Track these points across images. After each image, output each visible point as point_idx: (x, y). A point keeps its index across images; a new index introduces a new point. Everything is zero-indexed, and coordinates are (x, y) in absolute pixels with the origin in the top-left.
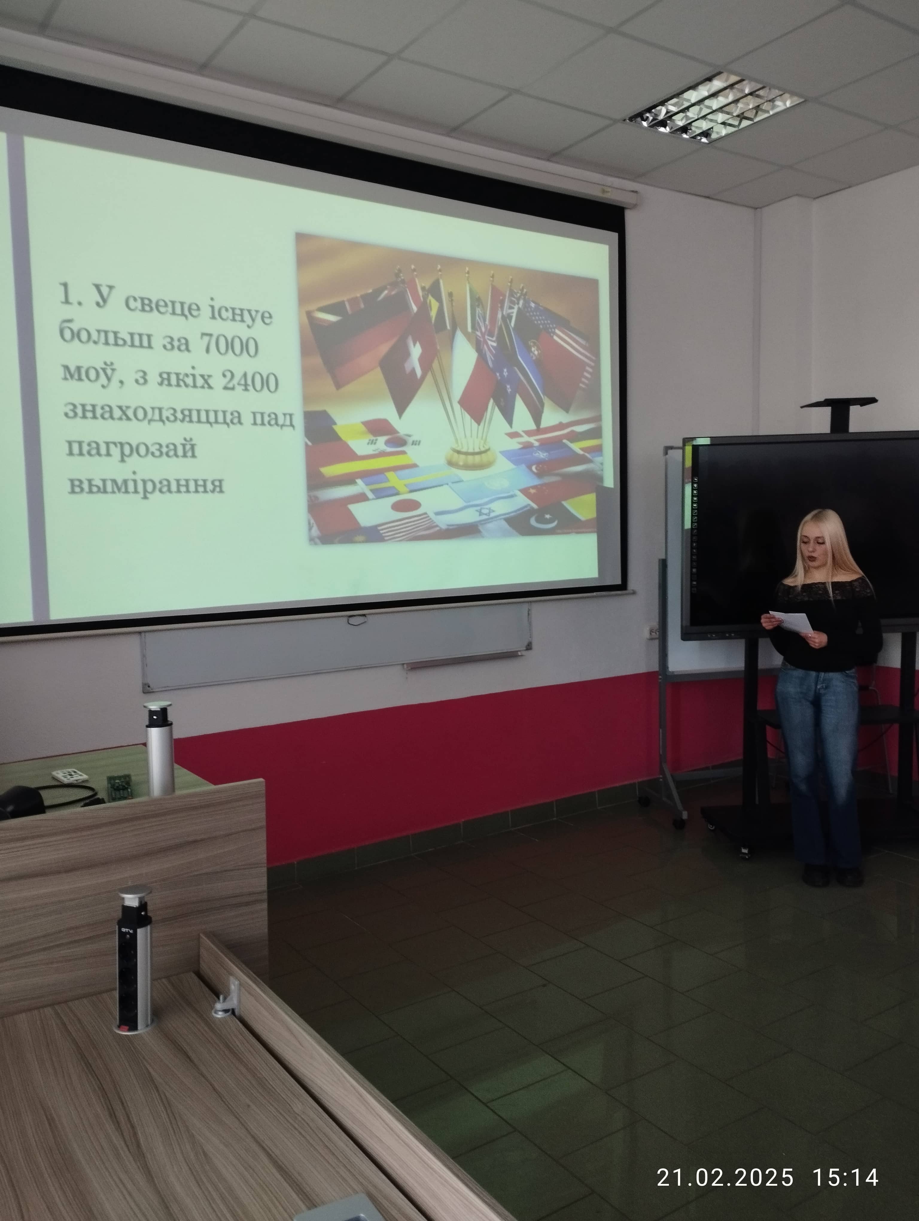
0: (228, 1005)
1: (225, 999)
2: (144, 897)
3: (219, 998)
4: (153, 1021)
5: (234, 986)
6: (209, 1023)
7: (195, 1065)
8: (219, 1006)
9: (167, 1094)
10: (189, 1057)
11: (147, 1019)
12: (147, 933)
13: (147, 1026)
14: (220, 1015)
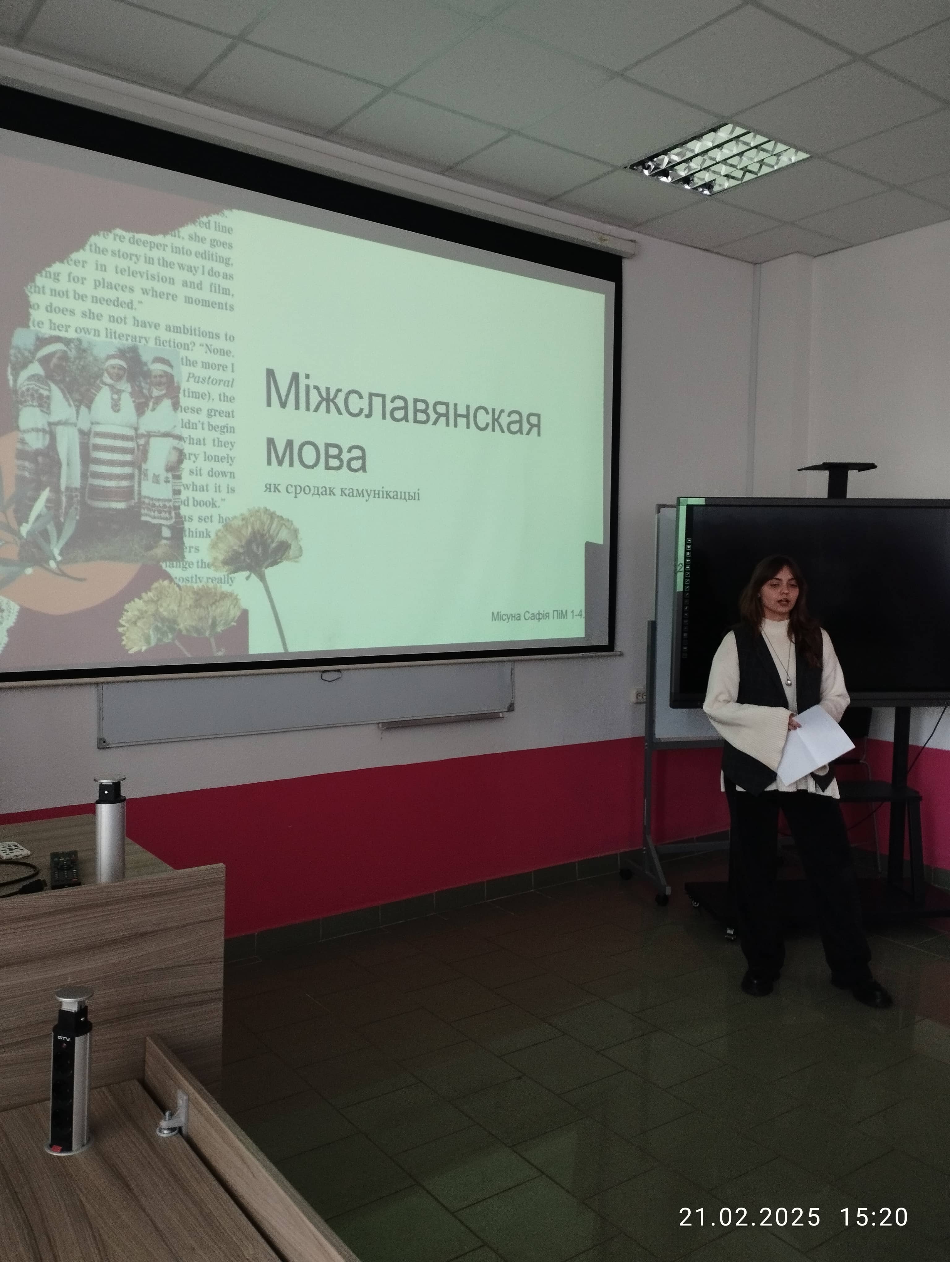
0: (174, 1123)
1: (171, 1115)
2: (83, 1002)
3: (164, 1114)
4: (88, 1142)
5: (182, 1101)
6: (152, 1142)
8: (164, 1124)
9: (102, 1232)
10: (128, 1185)
11: (83, 1138)
12: (86, 1040)
13: (83, 1146)
14: (165, 1134)
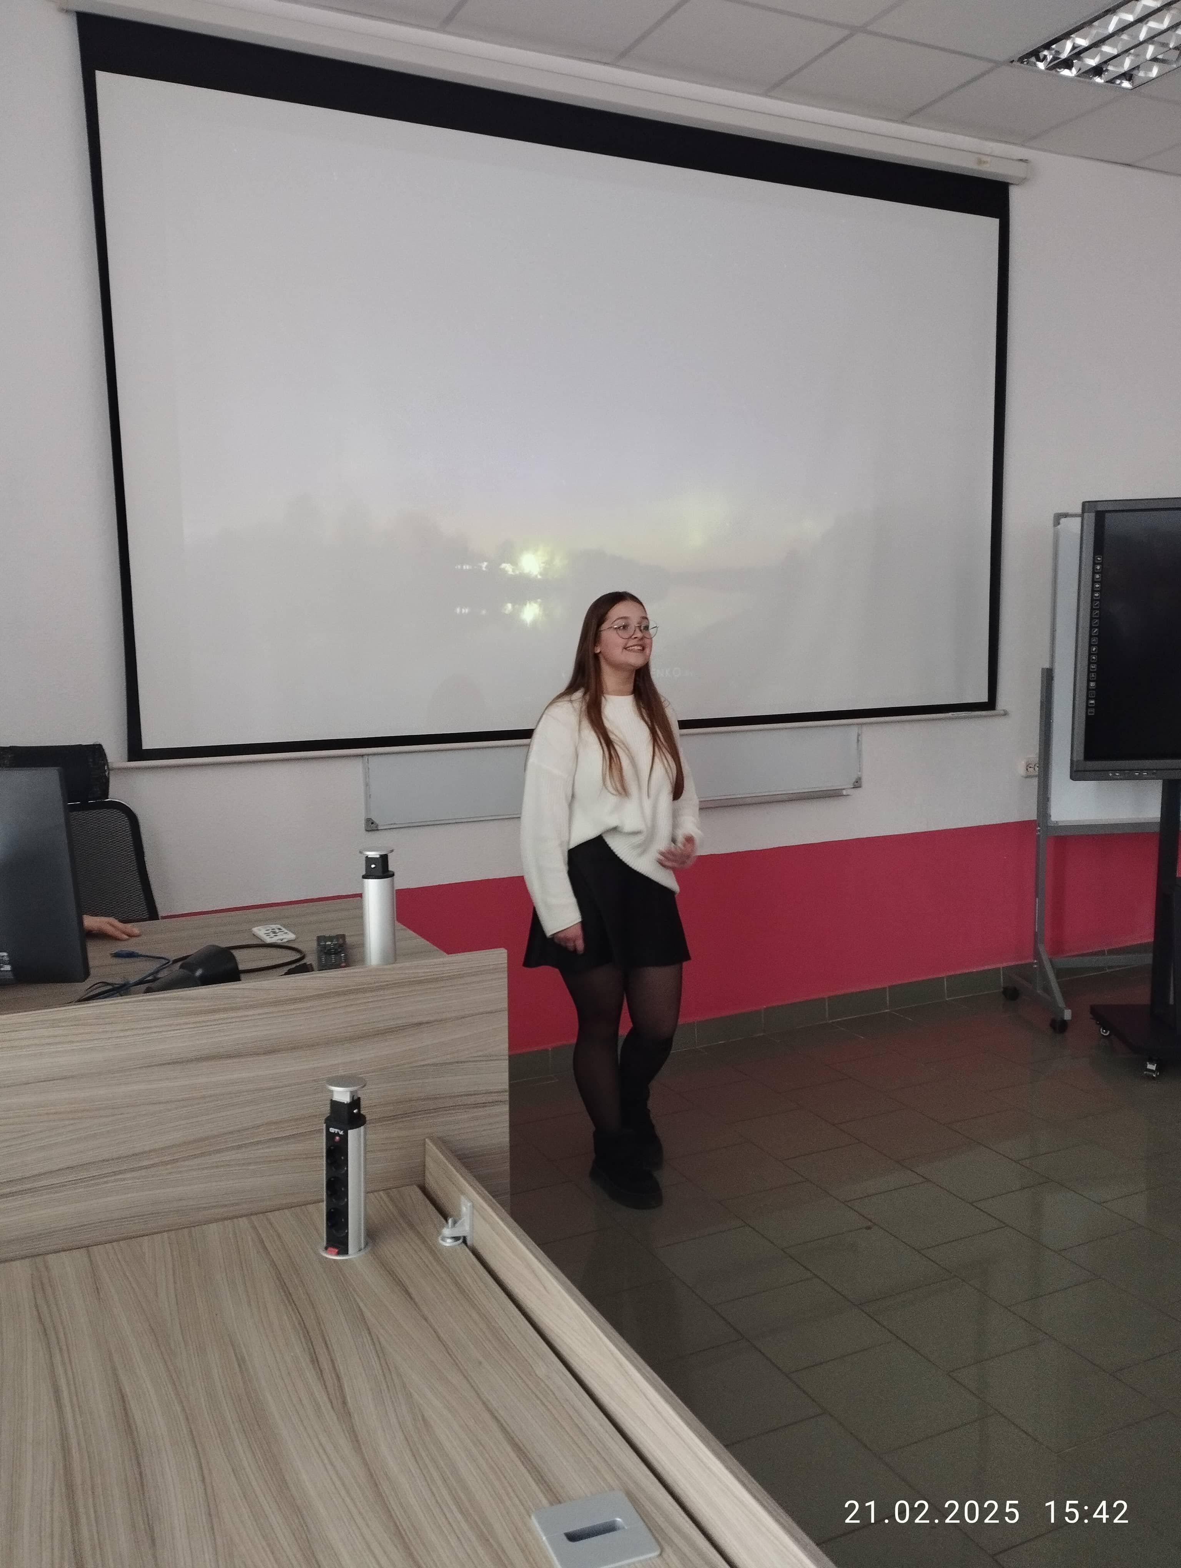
0: (458, 1232)
1: (455, 1222)
2: (356, 1091)
3: (447, 1221)
4: (366, 1244)
5: (465, 1208)
6: (434, 1251)
7: (416, 1304)
8: (447, 1231)
9: (382, 1339)
10: (409, 1294)
11: (359, 1242)
12: (360, 1136)
13: (360, 1250)
14: (449, 1243)
